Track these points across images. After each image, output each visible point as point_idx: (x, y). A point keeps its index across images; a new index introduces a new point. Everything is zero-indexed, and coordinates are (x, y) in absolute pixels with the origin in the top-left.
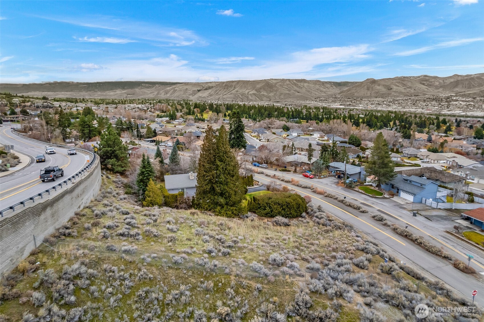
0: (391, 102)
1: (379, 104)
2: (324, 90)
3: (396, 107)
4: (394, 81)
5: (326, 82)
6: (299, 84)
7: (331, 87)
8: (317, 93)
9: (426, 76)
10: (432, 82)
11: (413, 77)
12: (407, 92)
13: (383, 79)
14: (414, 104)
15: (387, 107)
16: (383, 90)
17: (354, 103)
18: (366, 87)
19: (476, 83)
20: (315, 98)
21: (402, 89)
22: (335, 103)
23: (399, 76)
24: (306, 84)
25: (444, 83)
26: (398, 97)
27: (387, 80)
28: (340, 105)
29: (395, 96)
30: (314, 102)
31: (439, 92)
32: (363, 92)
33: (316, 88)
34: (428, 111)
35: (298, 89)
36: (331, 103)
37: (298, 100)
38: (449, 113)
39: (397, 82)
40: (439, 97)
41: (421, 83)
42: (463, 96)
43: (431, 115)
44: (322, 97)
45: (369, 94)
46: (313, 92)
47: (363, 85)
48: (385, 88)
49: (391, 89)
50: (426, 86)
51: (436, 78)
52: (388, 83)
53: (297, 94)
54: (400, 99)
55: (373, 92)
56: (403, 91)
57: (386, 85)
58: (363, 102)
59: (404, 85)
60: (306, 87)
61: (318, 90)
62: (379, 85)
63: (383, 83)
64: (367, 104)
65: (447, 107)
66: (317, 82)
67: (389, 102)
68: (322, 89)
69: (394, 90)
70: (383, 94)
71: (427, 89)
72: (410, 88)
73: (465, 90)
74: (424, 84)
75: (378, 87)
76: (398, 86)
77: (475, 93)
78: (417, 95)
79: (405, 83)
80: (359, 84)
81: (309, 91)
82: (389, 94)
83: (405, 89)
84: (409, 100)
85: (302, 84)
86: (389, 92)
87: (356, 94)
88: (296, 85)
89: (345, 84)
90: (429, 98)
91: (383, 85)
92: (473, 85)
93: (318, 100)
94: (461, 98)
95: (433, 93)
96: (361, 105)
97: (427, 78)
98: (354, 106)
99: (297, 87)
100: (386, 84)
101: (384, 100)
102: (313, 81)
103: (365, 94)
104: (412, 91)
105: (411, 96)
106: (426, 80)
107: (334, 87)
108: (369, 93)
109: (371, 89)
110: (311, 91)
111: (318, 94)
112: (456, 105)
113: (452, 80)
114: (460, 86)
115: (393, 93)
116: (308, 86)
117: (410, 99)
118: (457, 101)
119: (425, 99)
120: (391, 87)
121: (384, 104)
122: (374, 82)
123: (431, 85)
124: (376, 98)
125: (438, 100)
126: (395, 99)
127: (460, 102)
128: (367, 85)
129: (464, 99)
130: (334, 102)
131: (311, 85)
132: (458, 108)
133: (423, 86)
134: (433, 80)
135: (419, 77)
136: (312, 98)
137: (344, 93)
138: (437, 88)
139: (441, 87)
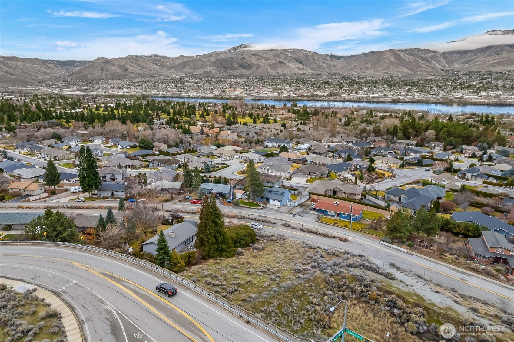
0: (131, 84)
1: (119, 88)
2: (48, 71)
3: (137, 90)
4: (128, 61)
5: (47, 61)
6: (9, 62)
7: (55, 67)
8: (39, 76)
9: (156, 56)
10: (163, 62)
11: (145, 56)
12: (144, 73)
13: (116, 59)
14: (154, 86)
15: (129, 90)
16: (120, 71)
17: (91, 87)
18: (99, 68)
19: (199, 64)
20: (39, 83)
21: (137, 69)
22: (68, 88)
23: (131, 55)
24: (19, 64)
25: (174, 63)
26: (135, 78)
27: (121, 60)
28: (76, 90)
29: (132, 78)
30: (40, 87)
31: (171, 72)
32: (97, 73)
33: (36, 68)
34: (170, 94)
35: (9, 70)
36: (62, 88)
37: (14, 85)
38: (187, 94)
39: (132, 62)
40: (173, 78)
41: (154, 63)
42: (193, 77)
43: (172, 97)
44: (47, 81)
45: (104, 76)
46: (33, 73)
47: (95, 65)
48: (120, 69)
49: (127, 69)
50: (159, 66)
51: (165, 57)
52: (123, 63)
53: (10, 76)
54: (139, 80)
55: (108, 73)
56: (139, 72)
57: (121, 66)
58: (100, 85)
59: (139, 65)
60: (21, 67)
61: (38, 71)
62: (113, 65)
63: (117, 63)
64: (106, 88)
65: (183, 88)
66: (34, 61)
67: (129, 85)
68: (44, 70)
69: (130, 71)
70: (119, 76)
71: (161, 69)
72: (145, 68)
73: (191, 71)
74: (157, 64)
75: (113, 68)
76: (133, 67)
77: (200, 74)
78: (153, 75)
79: (139, 62)
80: (91, 64)
81: (26, 73)
82: (126, 75)
83: (140, 69)
84: (148, 82)
85: (14, 63)
86: (126, 73)
87: (89, 76)
88: (4, 64)
89: (72, 63)
90: (165, 80)
91: (118, 66)
92: (197, 67)
93: (43, 84)
94: (191, 80)
95: (167, 74)
96: (100, 90)
97: (158, 58)
98: (92, 91)
99: (8, 67)
100: (121, 64)
101: (122, 82)
102: (29, 59)
103: (100, 76)
104: (148, 72)
105: (148, 77)
106: (158, 61)
107: (59, 67)
108: (104, 74)
109: (105, 70)
110: (29, 72)
111: (41, 77)
112: (190, 86)
113: (180, 61)
114: (188, 67)
115: (130, 74)
116: (24, 66)
117: (148, 80)
118: (189, 82)
119: (162, 80)
120: (127, 68)
121: (124, 87)
122: (107, 61)
123: (163, 66)
124: (113, 80)
125: (174, 81)
126: (134, 81)
127: (193, 84)
128: (100, 65)
129: (194, 80)
130: (67, 86)
131: (27, 65)
132: (192, 89)
133: (157, 66)
134: (164, 60)
135: (150, 56)
136: (34, 82)
137: (75, 75)
138: (169, 68)
139: (172, 67)
